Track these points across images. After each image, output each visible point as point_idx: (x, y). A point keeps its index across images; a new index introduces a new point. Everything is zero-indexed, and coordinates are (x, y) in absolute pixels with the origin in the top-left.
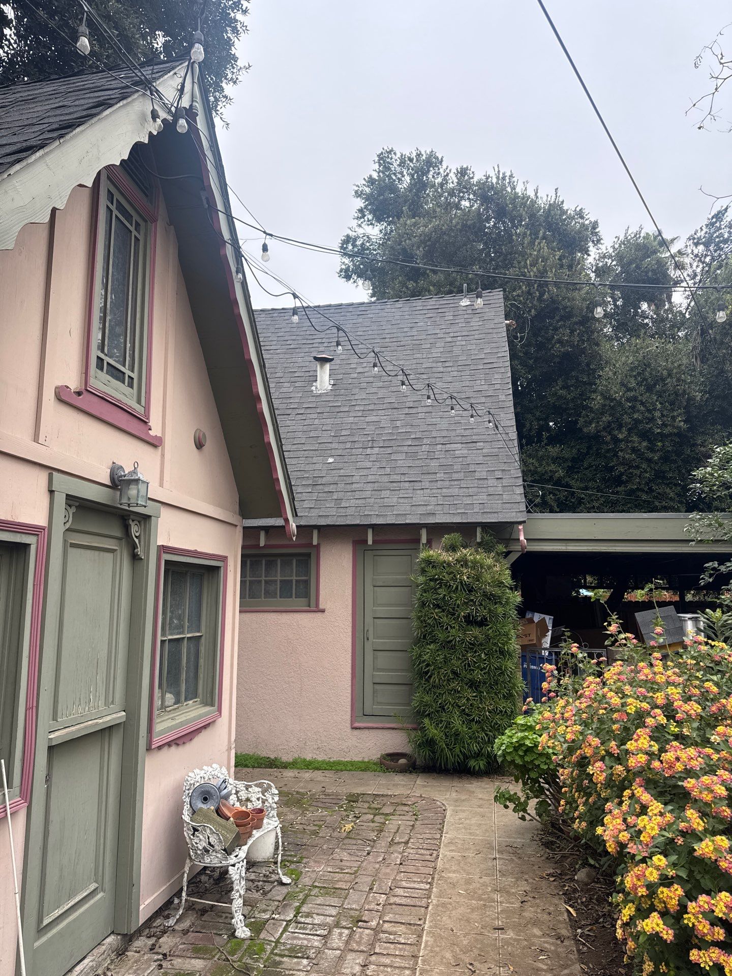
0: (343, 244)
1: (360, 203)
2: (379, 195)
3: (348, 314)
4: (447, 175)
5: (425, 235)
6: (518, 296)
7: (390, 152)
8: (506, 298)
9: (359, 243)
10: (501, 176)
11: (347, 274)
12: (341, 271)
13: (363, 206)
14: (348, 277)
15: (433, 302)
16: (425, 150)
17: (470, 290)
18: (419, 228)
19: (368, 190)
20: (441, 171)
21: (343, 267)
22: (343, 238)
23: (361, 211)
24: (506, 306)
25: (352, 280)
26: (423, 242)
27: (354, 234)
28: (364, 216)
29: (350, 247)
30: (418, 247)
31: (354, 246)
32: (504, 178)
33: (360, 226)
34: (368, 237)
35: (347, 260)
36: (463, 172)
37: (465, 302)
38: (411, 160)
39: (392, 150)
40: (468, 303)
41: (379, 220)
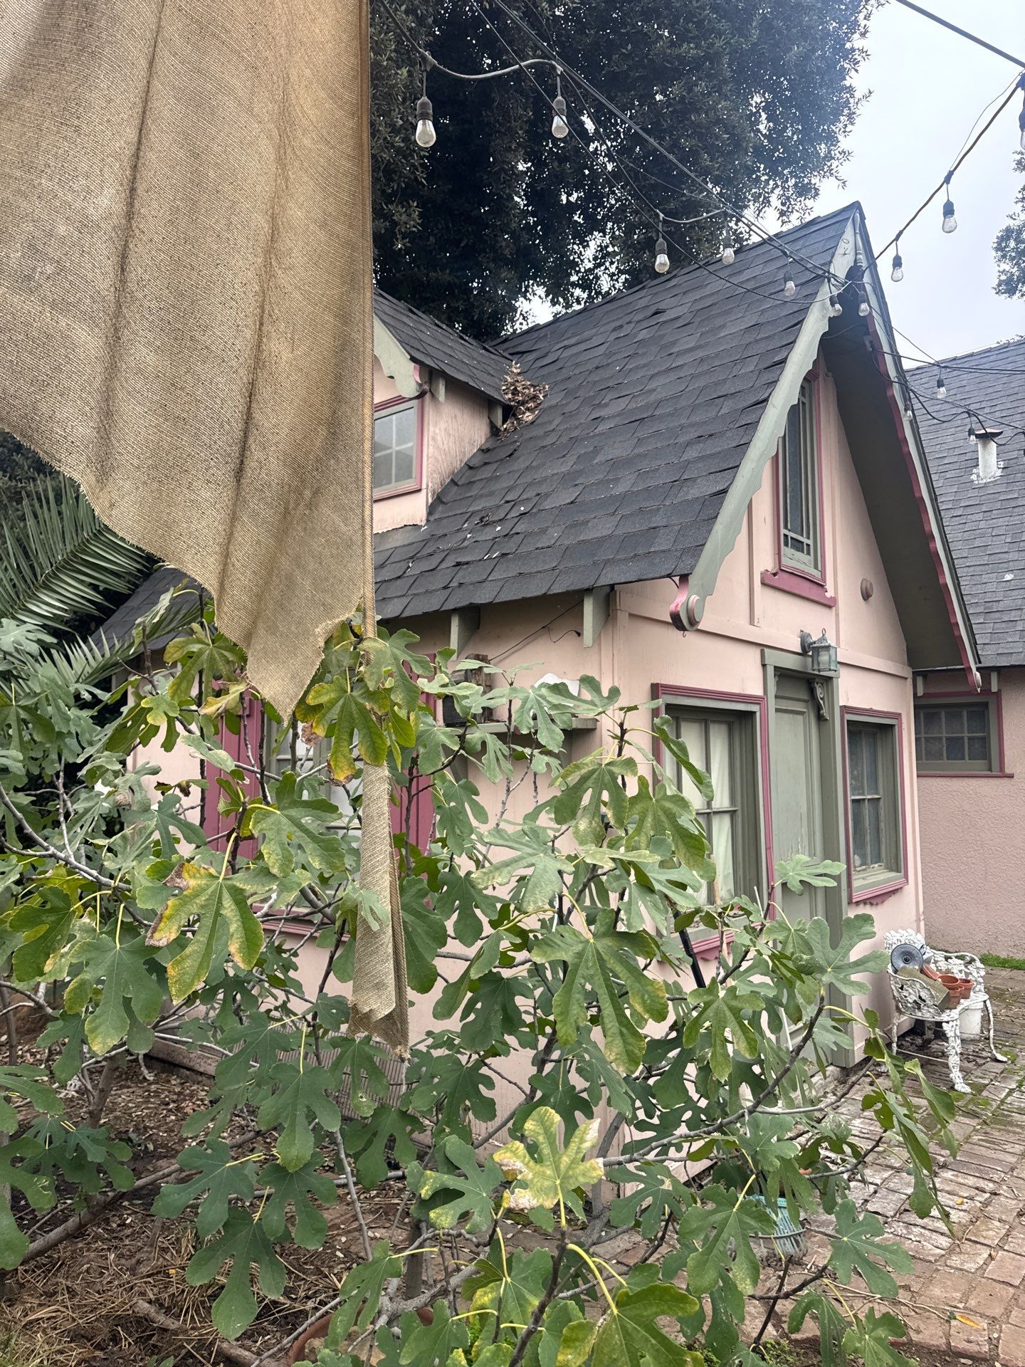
0: (999, 244)
11: (1009, 287)
12: (999, 285)
14: (1011, 291)
21: (1003, 277)
22: (1000, 235)
25: (1018, 294)
27: (1018, 223)
29: (1012, 244)
31: (1018, 241)
35: (1006, 266)
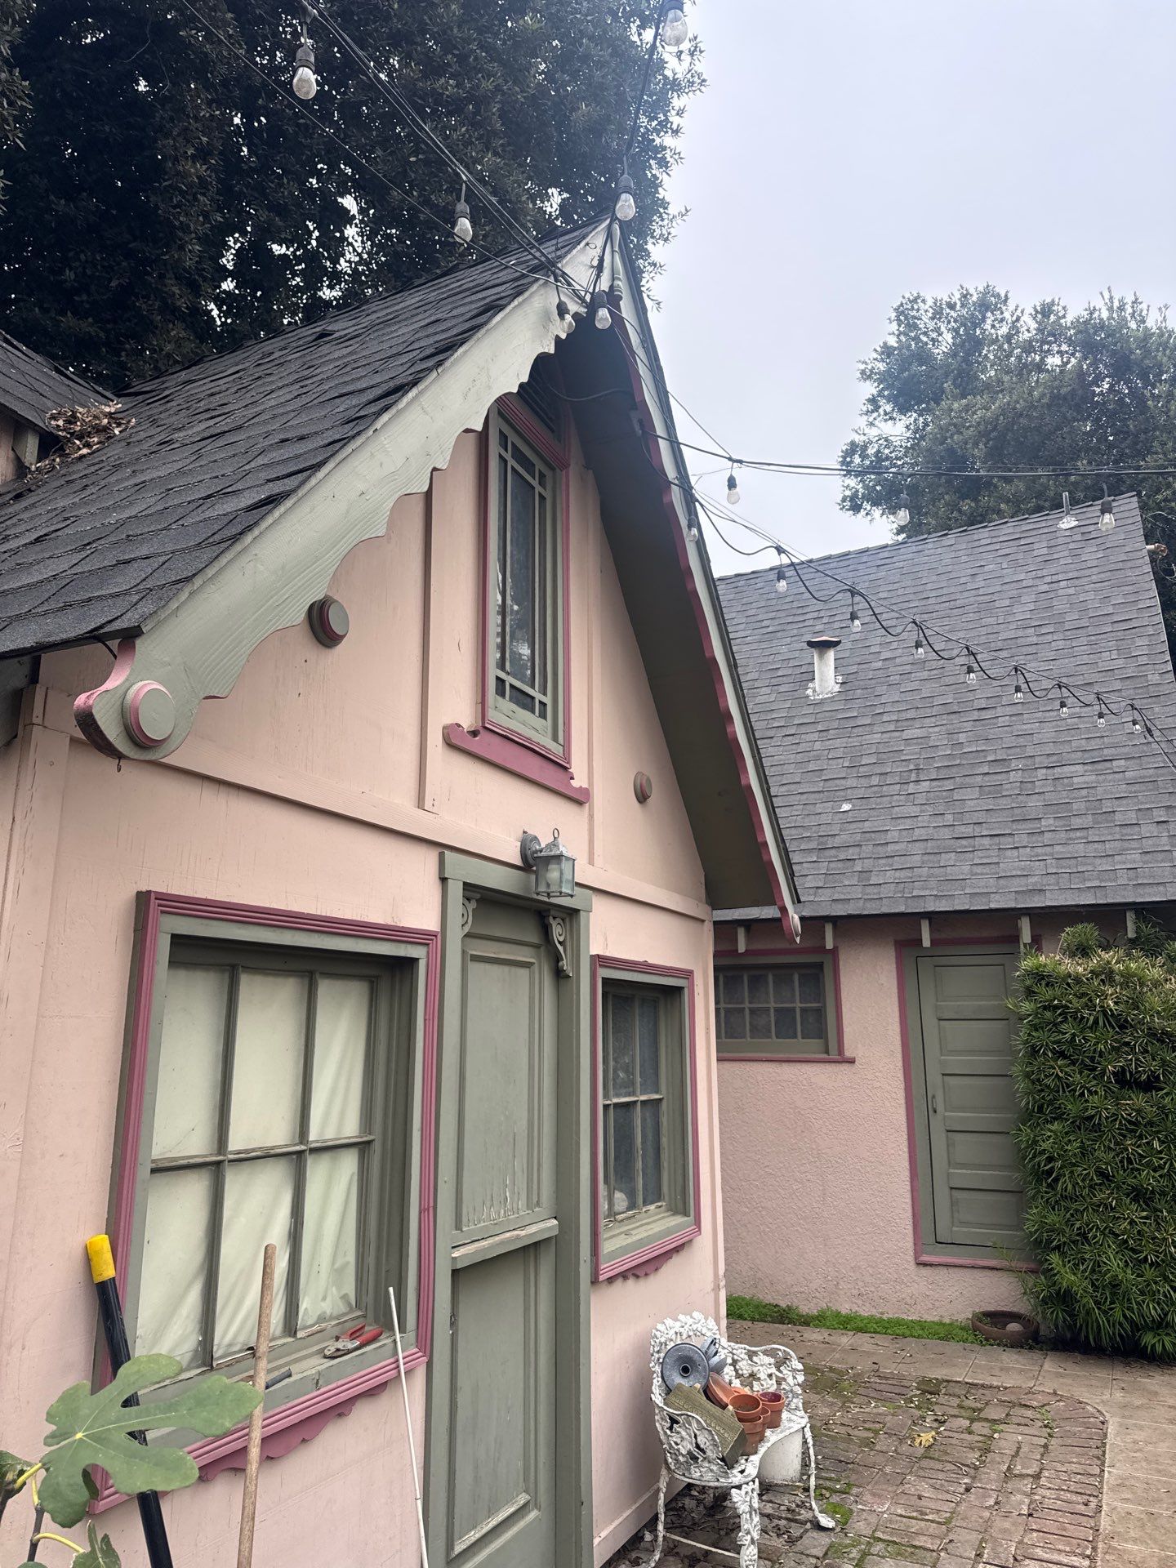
0: (844, 458)
1: (870, 389)
2: (902, 371)
3: (861, 567)
4: (1018, 319)
5: (987, 423)
6: (1166, 500)
7: (915, 300)
8: (1143, 507)
9: (871, 451)
10: (1116, 304)
11: (854, 504)
12: (844, 500)
13: (875, 392)
14: (856, 508)
15: (1010, 529)
16: (975, 287)
17: (1074, 502)
18: (974, 413)
19: (882, 366)
20: (1007, 315)
21: (848, 493)
22: (844, 448)
23: (873, 401)
24: (1144, 521)
25: (863, 512)
26: (985, 434)
27: (863, 438)
28: (877, 408)
29: (857, 460)
30: (976, 444)
31: (863, 457)
32: (1121, 308)
33: (871, 424)
34: (886, 440)
35: (852, 482)
36: (1045, 311)
37: (1068, 522)
38: (952, 306)
39: (918, 297)
40: (1074, 523)
41: (904, 410)
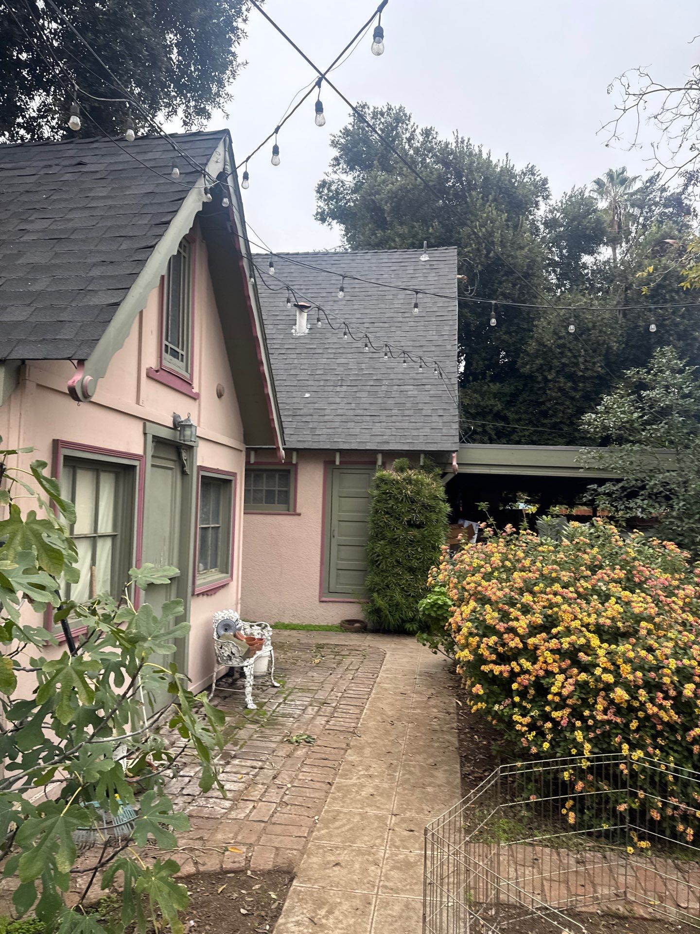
0: (319, 188)
1: (336, 152)
2: (353, 147)
3: (323, 263)
4: (414, 131)
5: (393, 193)
6: (468, 252)
7: (363, 107)
8: (459, 254)
9: (333, 188)
10: (460, 140)
11: (322, 217)
12: (317, 214)
13: (338, 155)
14: (323, 220)
15: (397, 255)
16: (395, 105)
17: (429, 246)
18: (387, 185)
19: (343, 141)
20: (409, 127)
21: (319, 210)
22: (319, 183)
23: (336, 159)
24: (459, 261)
25: (326, 223)
26: (391, 198)
27: (329, 179)
28: (339, 164)
29: (326, 191)
30: (386, 203)
31: (329, 190)
32: (462, 142)
33: (335, 172)
34: (342, 182)
35: (322, 204)
36: (427, 133)
37: (424, 258)
38: (382, 114)
39: (366, 105)
40: (427, 259)
41: (352, 169)
